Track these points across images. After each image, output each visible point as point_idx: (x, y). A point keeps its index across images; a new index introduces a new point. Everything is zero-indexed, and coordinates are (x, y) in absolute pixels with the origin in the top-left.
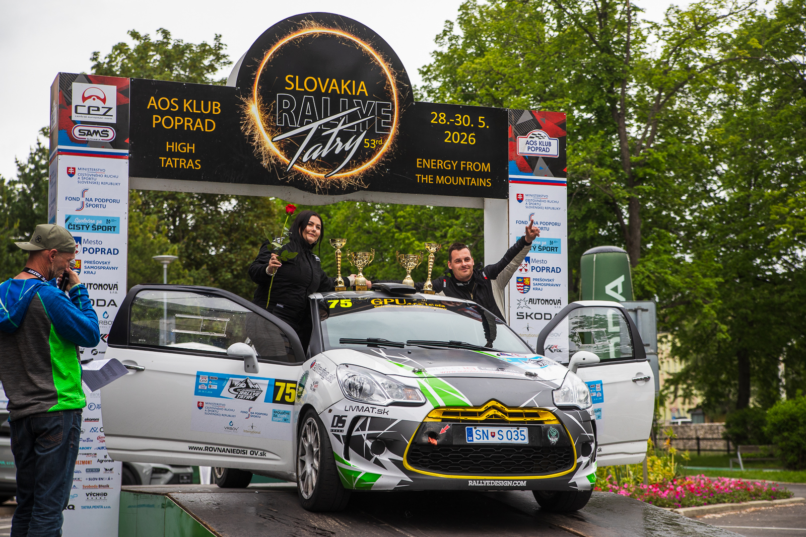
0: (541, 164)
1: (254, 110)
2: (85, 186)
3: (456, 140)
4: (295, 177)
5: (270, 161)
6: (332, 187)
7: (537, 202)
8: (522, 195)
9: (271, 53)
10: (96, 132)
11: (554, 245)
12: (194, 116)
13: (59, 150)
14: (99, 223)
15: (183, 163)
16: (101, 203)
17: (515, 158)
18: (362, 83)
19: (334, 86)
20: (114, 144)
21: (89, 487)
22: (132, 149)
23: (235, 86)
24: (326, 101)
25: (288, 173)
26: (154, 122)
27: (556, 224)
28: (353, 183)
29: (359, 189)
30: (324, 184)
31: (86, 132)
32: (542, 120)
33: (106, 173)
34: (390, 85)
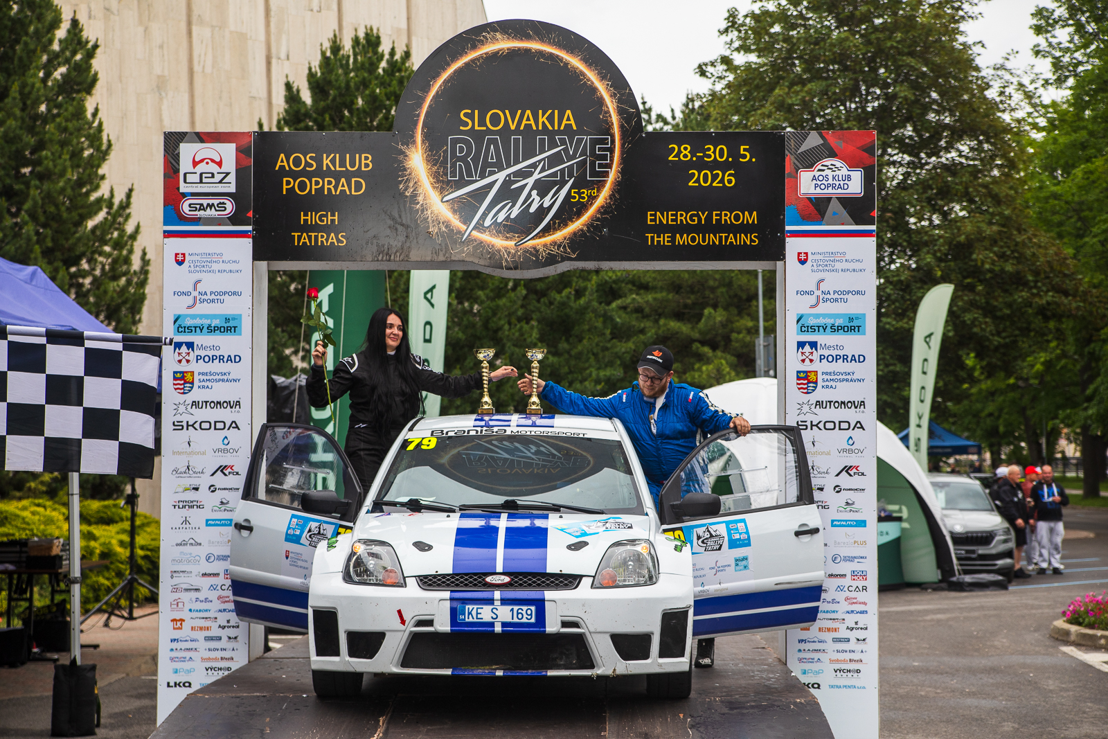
0: (835, 206)
1: (417, 161)
2: (197, 276)
3: (705, 182)
4: (474, 247)
5: (440, 229)
6: (526, 258)
7: (829, 262)
8: (806, 254)
9: (440, 81)
10: (211, 206)
11: (855, 323)
12: (337, 176)
13: (165, 231)
14: (216, 322)
15: (322, 238)
16: (218, 297)
17: (795, 202)
18: (569, 112)
19: (528, 119)
20: (234, 220)
21: (209, 659)
22: (257, 224)
24: (517, 141)
25: (463, 244)
26: (285, 187)
27: (858, 293)
28: (555, 251)
29: (564, 259)
30: (514, 256)
31: (198, 206)
32: (837, 144)
33: (225, 258)
34: (608, 112)
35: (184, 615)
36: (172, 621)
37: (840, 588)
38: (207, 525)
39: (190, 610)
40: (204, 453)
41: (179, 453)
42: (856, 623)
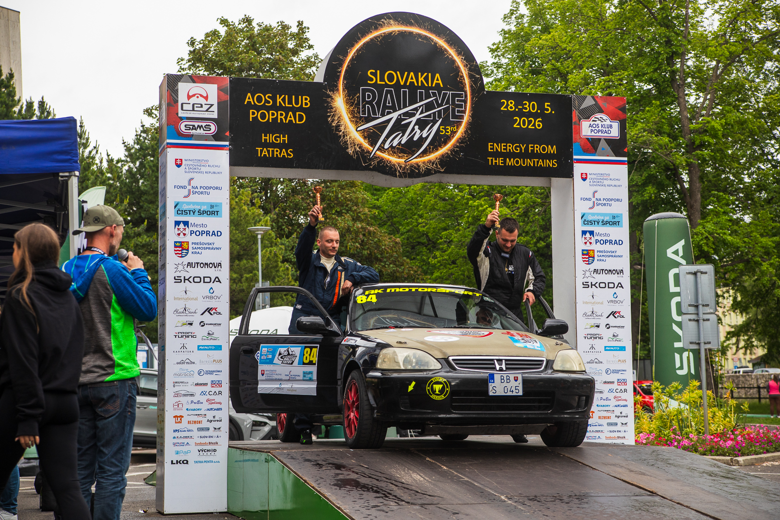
0: (603, 145)
1: (340, 102)
2: (191, 175)
3: (524, 125)
4: (378, 162)
5: (355, 149)
6: (412, 171)
7: (600, 181)
8: (586, 174)
9: (354, 50)
10: (200, 127)
11: (616, 220)
12: (287, 110)
13: (168, 143)
14: (204, 208)
15: (276, 152)
16: (206, 190)
17: (579, 140)
18: (438, 75)
19: (412, 78)
20: (216, 137)
21: (201, 444)
22: (232, 141)
23: (322, 81)
24: (405, 92)
25: (371, 160)
26: (251, 116)
27: (618, 200)
28: (430, 166)
29: (436, 172)
30: (404, 169)
31: (191, 127)
32: (604, 105)
33: (209, 163)
34: (462, 76)
35: (183, 413)
36: (174, 417)
37: (611, 391)
38: (199, 349)
39: (187, 409)
40: (196, 299)
41: (179, 299)
42: (621, 413)
